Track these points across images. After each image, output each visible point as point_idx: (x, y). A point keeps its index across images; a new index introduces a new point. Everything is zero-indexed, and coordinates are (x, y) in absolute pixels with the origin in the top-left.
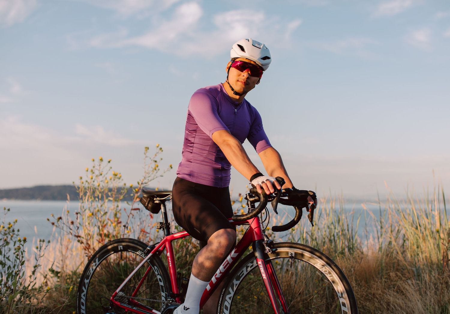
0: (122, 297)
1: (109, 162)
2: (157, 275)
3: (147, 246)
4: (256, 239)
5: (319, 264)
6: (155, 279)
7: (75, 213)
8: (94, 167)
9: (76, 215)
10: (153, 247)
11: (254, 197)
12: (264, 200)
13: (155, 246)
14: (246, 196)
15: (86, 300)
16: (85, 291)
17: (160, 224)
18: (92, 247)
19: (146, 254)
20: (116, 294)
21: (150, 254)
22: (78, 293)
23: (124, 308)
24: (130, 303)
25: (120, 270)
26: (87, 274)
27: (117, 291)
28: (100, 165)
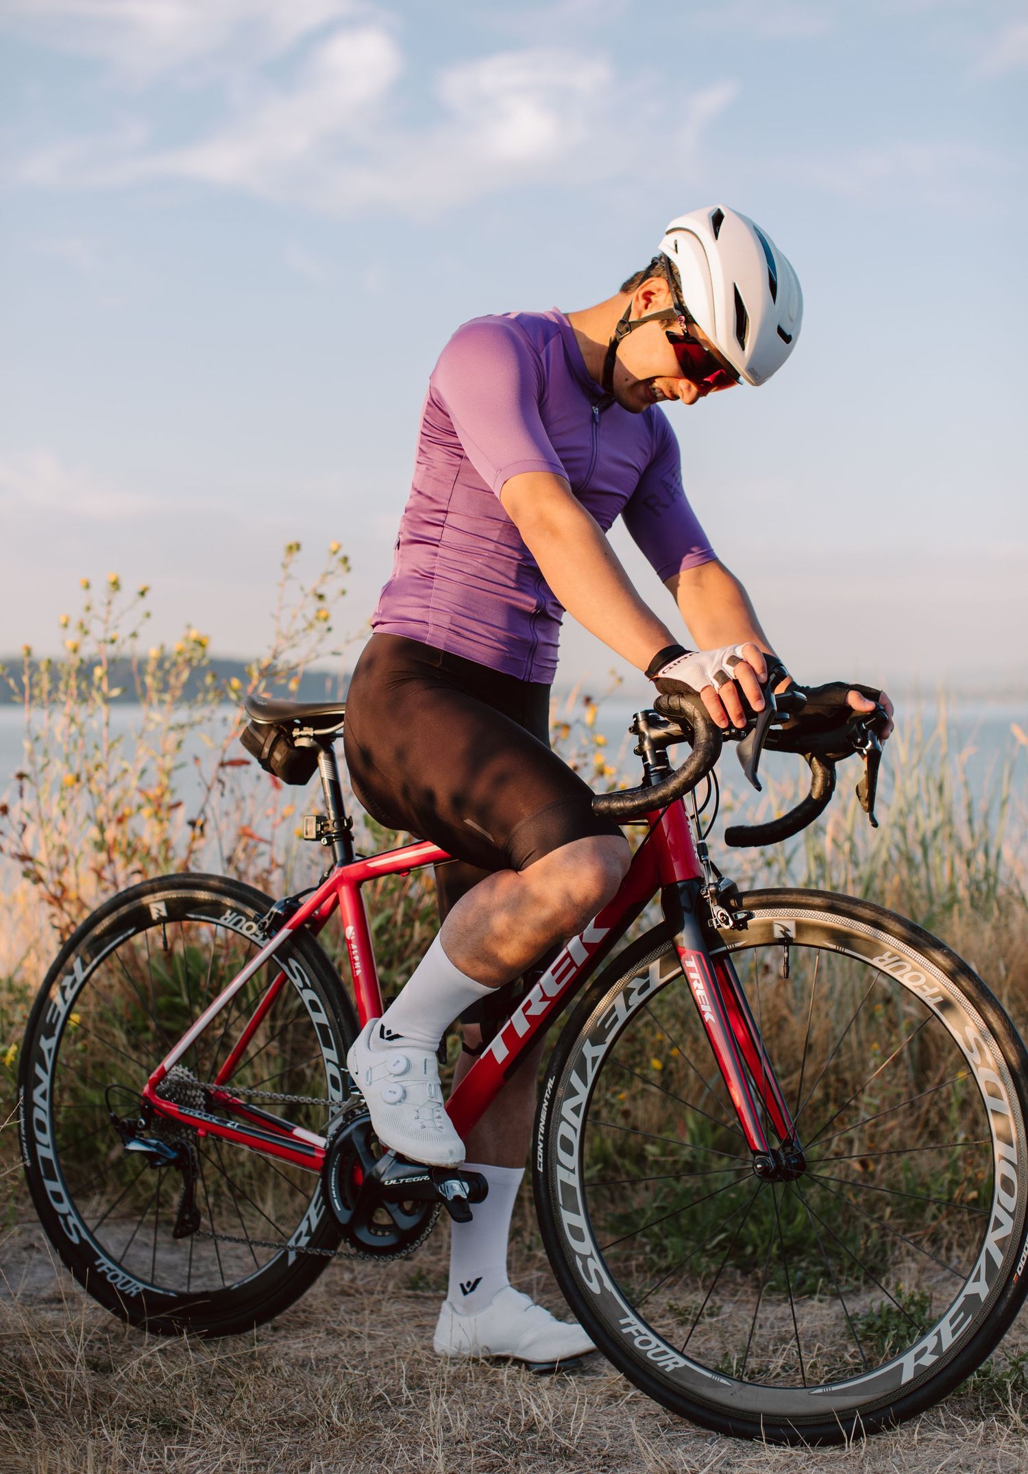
0: (181, 1085)
1: (142, 594)
2: (301, 989)
3: (271, 902)
4: (678, 878)
5: (888, 954)
6: (298, 1002)
7: (12, 775)
8: (88, 609)
9: (16, 783)
10: (292, 905)
11: (665, 724)
12: (708, 740)
13: (301, 900)
14: (637, 722)
15: (53, 1111)
16: (46, 1078)
17: (317, 823)
18: (72, 894)
19: (269, 932)
20: (163, 1073)
21: (285, 932)
22: (22, 1091)
23: (193, 1125)
24: (214, 1103)
25: (175, 979)
26: (48, 1019)
27: (168, 1062)
28: (109, 603)
